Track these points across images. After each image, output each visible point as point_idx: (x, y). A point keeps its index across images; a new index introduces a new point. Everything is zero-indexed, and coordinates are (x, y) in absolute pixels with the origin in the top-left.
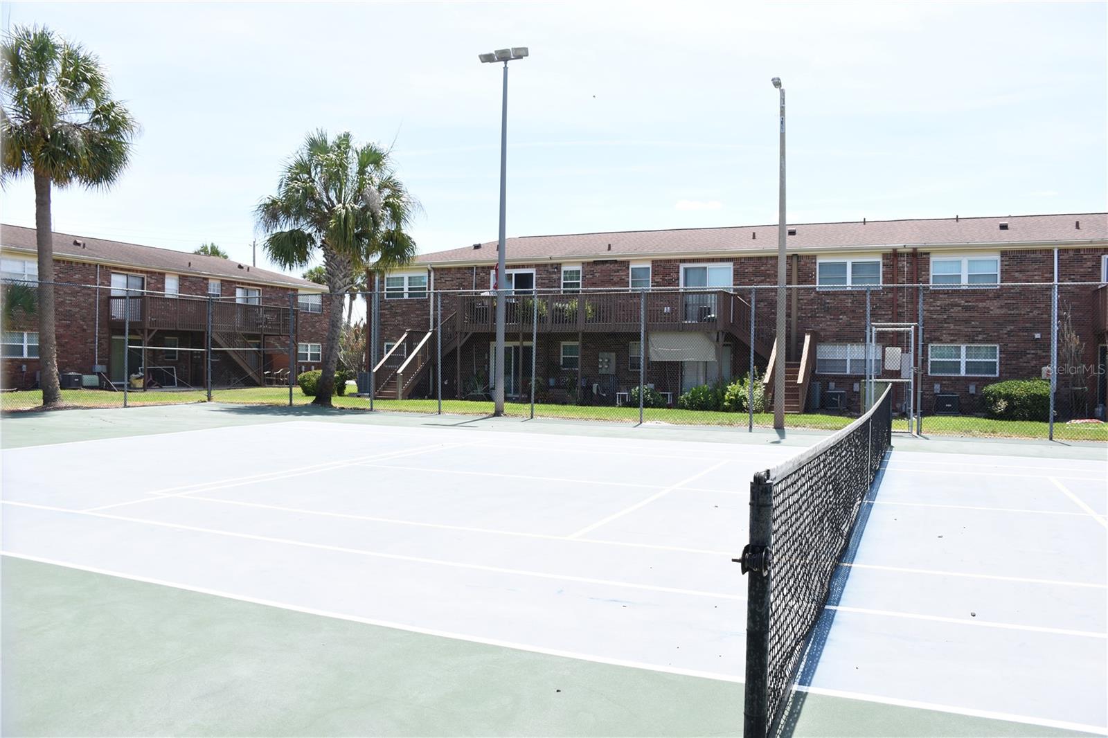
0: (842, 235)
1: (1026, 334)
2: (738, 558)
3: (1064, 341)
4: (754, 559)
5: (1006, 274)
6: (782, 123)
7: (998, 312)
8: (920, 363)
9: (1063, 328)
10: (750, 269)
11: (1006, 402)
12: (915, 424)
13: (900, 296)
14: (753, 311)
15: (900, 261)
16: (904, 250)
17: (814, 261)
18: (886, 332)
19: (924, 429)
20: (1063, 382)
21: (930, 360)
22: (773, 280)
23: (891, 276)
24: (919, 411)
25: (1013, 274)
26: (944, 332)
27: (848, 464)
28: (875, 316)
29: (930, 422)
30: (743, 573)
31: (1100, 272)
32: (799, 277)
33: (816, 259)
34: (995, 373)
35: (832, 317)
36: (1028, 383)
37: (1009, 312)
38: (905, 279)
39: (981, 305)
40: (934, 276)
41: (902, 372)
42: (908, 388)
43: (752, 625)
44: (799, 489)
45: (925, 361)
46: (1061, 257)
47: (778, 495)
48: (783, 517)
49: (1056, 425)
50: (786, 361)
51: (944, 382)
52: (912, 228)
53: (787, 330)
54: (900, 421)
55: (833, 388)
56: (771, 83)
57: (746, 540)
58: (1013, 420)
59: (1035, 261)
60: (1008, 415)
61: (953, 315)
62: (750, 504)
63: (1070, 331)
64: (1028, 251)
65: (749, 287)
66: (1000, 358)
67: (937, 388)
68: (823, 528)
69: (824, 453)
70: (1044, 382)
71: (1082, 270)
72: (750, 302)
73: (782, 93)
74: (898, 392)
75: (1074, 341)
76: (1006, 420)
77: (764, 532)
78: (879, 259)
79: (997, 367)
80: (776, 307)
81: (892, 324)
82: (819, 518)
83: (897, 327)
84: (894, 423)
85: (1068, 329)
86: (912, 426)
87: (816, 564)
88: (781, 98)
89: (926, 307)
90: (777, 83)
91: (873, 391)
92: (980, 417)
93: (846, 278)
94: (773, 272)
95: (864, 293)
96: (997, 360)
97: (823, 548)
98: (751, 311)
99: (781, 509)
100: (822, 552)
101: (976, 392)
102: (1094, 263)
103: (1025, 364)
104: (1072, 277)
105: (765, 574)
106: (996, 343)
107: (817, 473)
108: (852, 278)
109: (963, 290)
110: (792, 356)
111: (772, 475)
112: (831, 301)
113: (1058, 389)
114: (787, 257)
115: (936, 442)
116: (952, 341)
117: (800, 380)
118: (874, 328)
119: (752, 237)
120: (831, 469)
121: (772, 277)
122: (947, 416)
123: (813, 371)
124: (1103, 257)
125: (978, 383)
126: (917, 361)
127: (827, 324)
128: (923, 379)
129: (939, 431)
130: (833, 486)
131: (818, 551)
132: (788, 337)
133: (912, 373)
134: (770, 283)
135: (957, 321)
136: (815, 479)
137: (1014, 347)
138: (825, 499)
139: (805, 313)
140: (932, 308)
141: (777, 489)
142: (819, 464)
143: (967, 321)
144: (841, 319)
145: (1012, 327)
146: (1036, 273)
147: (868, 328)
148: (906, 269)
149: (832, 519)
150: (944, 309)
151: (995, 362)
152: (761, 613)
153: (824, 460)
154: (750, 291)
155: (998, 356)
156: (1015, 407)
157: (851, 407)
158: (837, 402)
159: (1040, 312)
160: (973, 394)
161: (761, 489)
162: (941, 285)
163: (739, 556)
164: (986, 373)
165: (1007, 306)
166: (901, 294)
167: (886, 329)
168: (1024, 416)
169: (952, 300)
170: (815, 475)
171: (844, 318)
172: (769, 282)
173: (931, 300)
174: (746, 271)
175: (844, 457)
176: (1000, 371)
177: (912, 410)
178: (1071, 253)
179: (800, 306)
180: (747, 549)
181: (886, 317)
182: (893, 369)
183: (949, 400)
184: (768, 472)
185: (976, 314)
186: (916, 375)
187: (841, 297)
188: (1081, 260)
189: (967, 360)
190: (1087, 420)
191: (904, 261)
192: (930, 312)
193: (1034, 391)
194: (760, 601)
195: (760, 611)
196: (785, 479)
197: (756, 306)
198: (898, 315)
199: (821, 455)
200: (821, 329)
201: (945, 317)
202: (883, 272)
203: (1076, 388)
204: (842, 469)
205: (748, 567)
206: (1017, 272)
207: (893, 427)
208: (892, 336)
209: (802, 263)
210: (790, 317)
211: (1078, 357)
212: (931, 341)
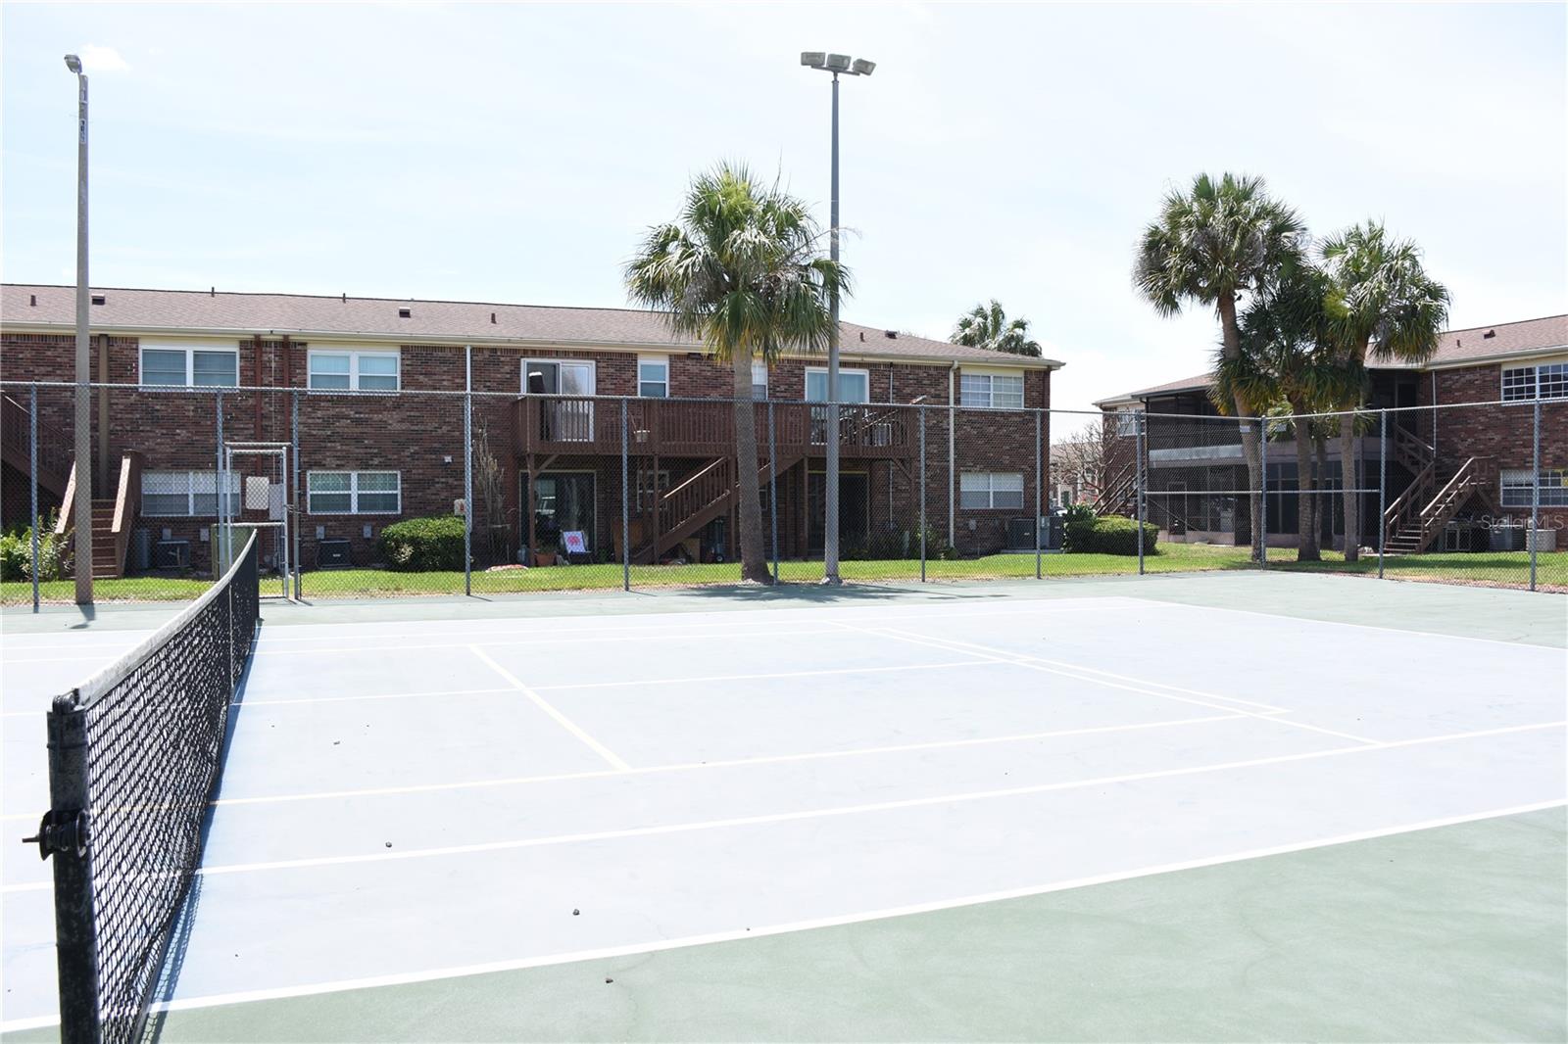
0: (179, 310)
1: (434, 457)
2: (33, 836)
3: (480, 466)
4: (62, 833)
5: (408, 378)
6: (83, 128)
7: (398, 427)
8: (296, 498)
9: (478, 449)
10: (28, 354)
11: (410, 548)
12: (292, 584)
13: (266, 403)
14: (34, 421)
15: (266, 353)
16: (271, 337)
17: (134, 346)
18: (247, 455)
19: (304, 591)
20: (480, 519)
21: (310, 493)
22: (67, 372)
23: (252, 373)
24: (297, 566)
25: (416, 377)
26: (328, 454)
27: (204, 655)
28: (230, 432)
29: (313, 580)
30: (44, 856)
31: (520, 380)
32: (110, 369)
33: (137, 343)
34: (396, 509)
35: (164, 431)
36: (438, 522)
37: (413, 428)
38: (272, 379)
39: (376, 417)
40: (312, 376)
41: (271, 512)
42: (280, 534)
43: (65, 936)
44: (130, 708)
45: (302, 496)
46: (475, 358)
47: (95, 724)
48: (109, 756)
49: (474, 574)
50: (92, 498)
51: (329, 524)
52: (281, 306)
53: (92, 452)
54: (270, 581)
55: (169, 538)
56: (64, 63)
57: (46, 805)
58: (421, 572)
59: (444, 361)
60: (415, 565)
61: (338, 430)
62: (48, 747)
63: (487, 452)
64: (435, 348)
65: (27, 383)
66: (402, 488)
67: (320, 531)
68: (180, 756)
69: (165, 646)
70: (457, 520)
71: (499, 376)
72: (28, 406)
73: (83, 81)
74: (266, 540)
75: (491, 466)
76: (412, 572)
77: (76, 787)
78: (235, 349)
79: (399, 503)
80: (74, 415)
81: (255, 444)
82: (171, 744)
83: (262, 447)
84: (262, 583)
85: (484, 451)
86: (287, 588)
87: (177, 812)
88: (81, 91)
89: (303, 419)
90: (74, 64)
91: (230, 540)
92: (379, 569)
93: (185, 374)
94: (66, 360)
95: (214, 397)
96: (398, 492)
97: (185, 785)
98: (30, 421)
99: (103, 744)
100: (185, 791)
101: (372, 535)
102: (513, 368)
103: (434, 497)
104: (488, 384)
105: (82, 853)
106: (396, 469)
107: (158, 678)
108: (195, 375)
109: (353, 397)
110: (102, 490)
111: (83, 697)
112: (163, 408)
113: (474, 528)
114: (91, 337)
115: (321, 609)
116: (339, 467)
117: (116, 527)
118: (229, 450)
119: (29, 302)
120: (179, 667)
121: (67, 369)
122: (335, 570)
123: (137, 513)
124: (522, 360)
125: (374, 523)
126: (292, 495)
127: (156, 442)
128: (302, 521)
129: (325, 592)
130: (187, 692)
131: (178, 792)
132: (95, 462)
133: (286, 514)
134: (62, 377)
135: (344, 439)
136: (155, 688)
137: (419, 474)
138: (176, 714)
139: (122, 425)
140: (310, 421)
141: (93, 715)
142: (159, 664)
143: (358, 440)
144: (179, 435)
145: (416, 448)
146: (444, 377)
147: (220, 450)
148: (273, 365)
149: (192, 741)
150: (327, 422)
151: (396, 495)
152: (80, 913)
153: (166, 657)
154: (28, 389)
155: (399, 487)
156: (423, 554)
157: (196, 563)
158: (176, 558)
159: (449, 428)
160: (368, 539)
161: (65, 721)
162: (322, 390)
163: (35, 832)
164: (385, 509)
165: (410, 420)
166: (267, 400)
167: (247, 451)
168: (434, 564)
169: (337, 410)
170: (154, 682)
171: (182, 433)
172: (61, 375)
173: (309, 409)
174: (21, 356)
175: (197, 646)
176: (402, 508)
177: (287, 566)
178: (487, 354)
179: (112, 414)
180: (48, 819)
181: (246, 432)
182: (257, 507)
183: (339, 548)
184: (76, 692)
185: (369, 430)
186: (290, 516)
187: (177, 402)
188: (498, 364)
189: (360, 492)
190: (509, 567)
191: (271, 353)
192: (307, 425)
193: (445, 532)
194: (76, 896)
195: (76, 911)
196: (105, 697)
197: (38, 412)
198: (262, 429)
199: (160, 650)
200: (149, 450)
201: (329, 433)
202: (241, 367)
203: (495, 526)
204: (198, 665)
205: (52, 847)
206: (422, 374)
207: (260, 591)
208: (255, 459)
209: (116, 348)
210: (97, 431)
211: (496, 485)
212: (310, 467)
